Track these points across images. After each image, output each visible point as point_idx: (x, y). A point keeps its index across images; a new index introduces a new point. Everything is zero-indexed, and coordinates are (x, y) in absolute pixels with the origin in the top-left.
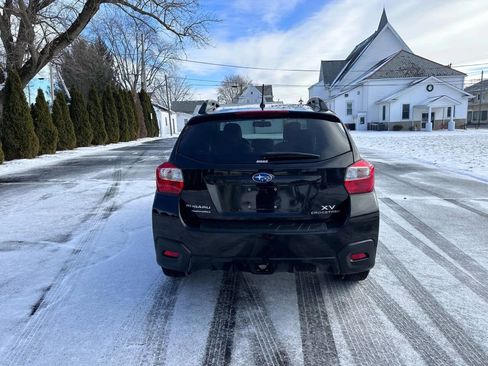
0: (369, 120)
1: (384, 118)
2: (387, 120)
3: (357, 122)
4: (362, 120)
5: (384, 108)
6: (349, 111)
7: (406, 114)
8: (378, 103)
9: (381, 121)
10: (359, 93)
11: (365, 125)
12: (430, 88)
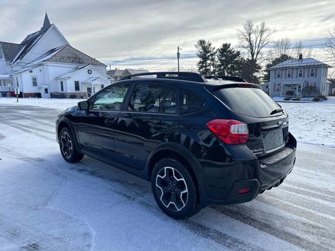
0: (51, 90)
1: (62, 90)
2: (65, 91)
3: (42, 92)
4: (46, 90)
5: (62, 82)
6: (35, 84)
7: (77, 88)
8: (57, 79)
9: (60, 91)
10: (40, 71)
11: (49, 94)
12: (90, 72)
